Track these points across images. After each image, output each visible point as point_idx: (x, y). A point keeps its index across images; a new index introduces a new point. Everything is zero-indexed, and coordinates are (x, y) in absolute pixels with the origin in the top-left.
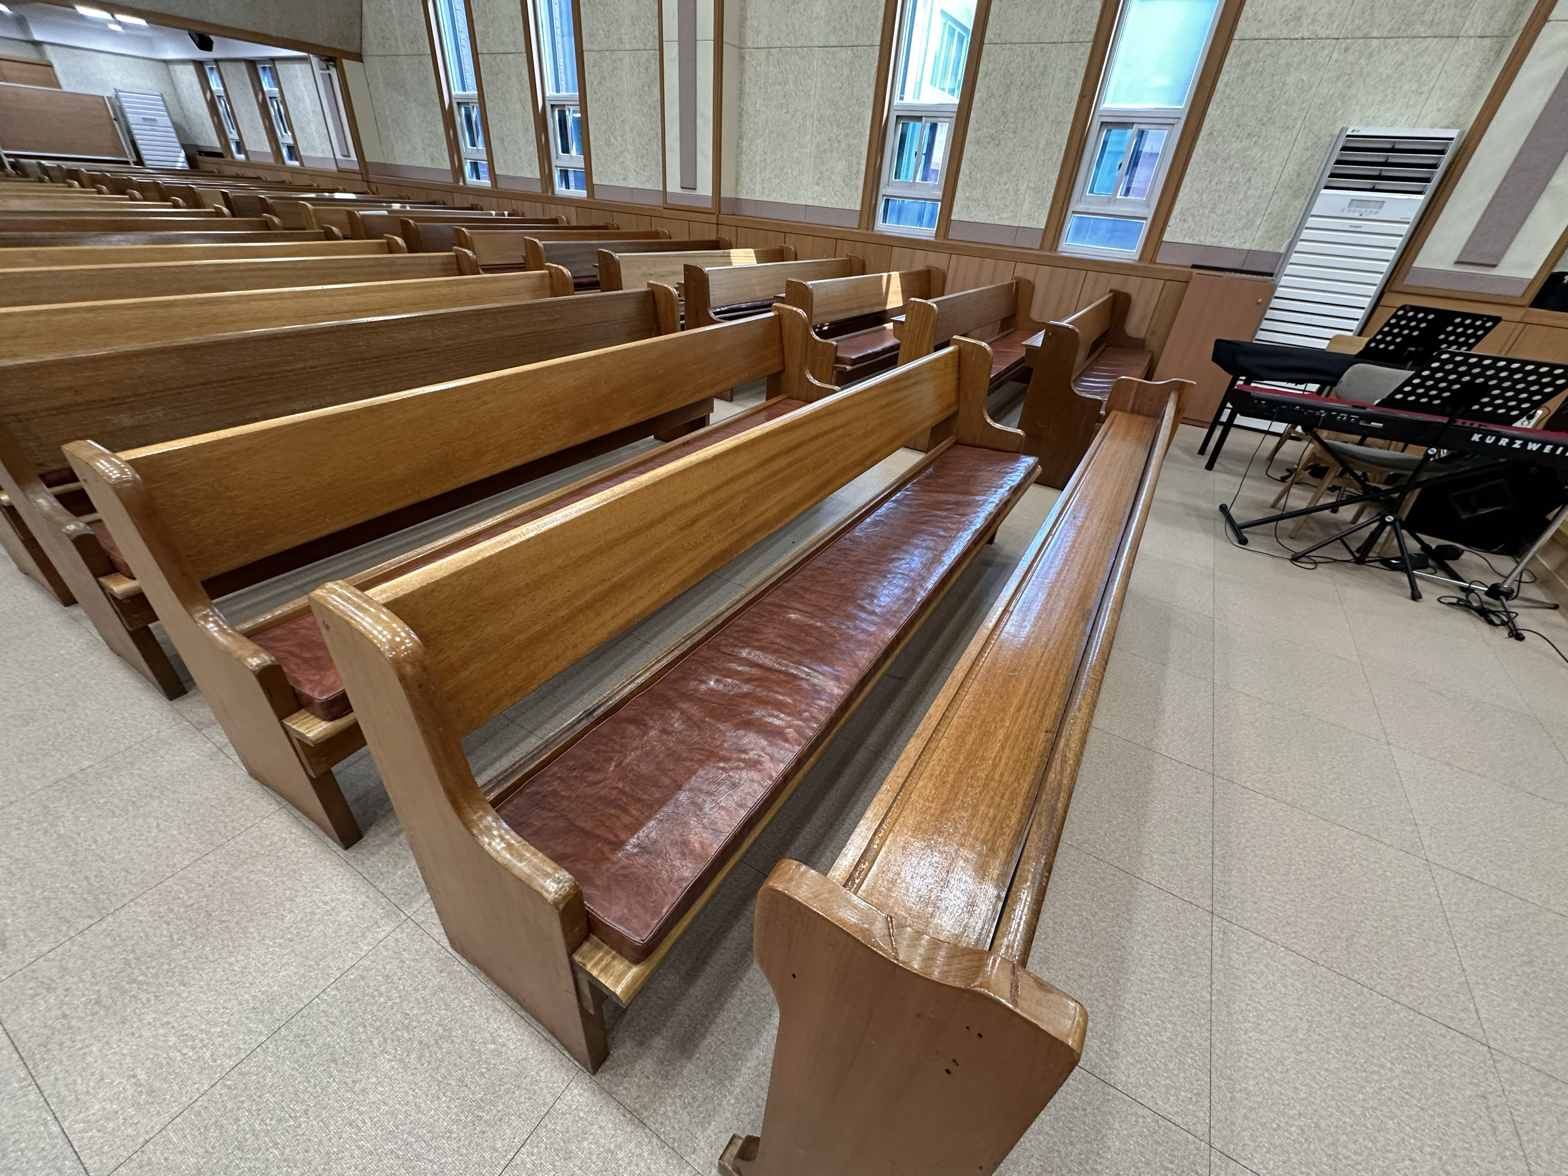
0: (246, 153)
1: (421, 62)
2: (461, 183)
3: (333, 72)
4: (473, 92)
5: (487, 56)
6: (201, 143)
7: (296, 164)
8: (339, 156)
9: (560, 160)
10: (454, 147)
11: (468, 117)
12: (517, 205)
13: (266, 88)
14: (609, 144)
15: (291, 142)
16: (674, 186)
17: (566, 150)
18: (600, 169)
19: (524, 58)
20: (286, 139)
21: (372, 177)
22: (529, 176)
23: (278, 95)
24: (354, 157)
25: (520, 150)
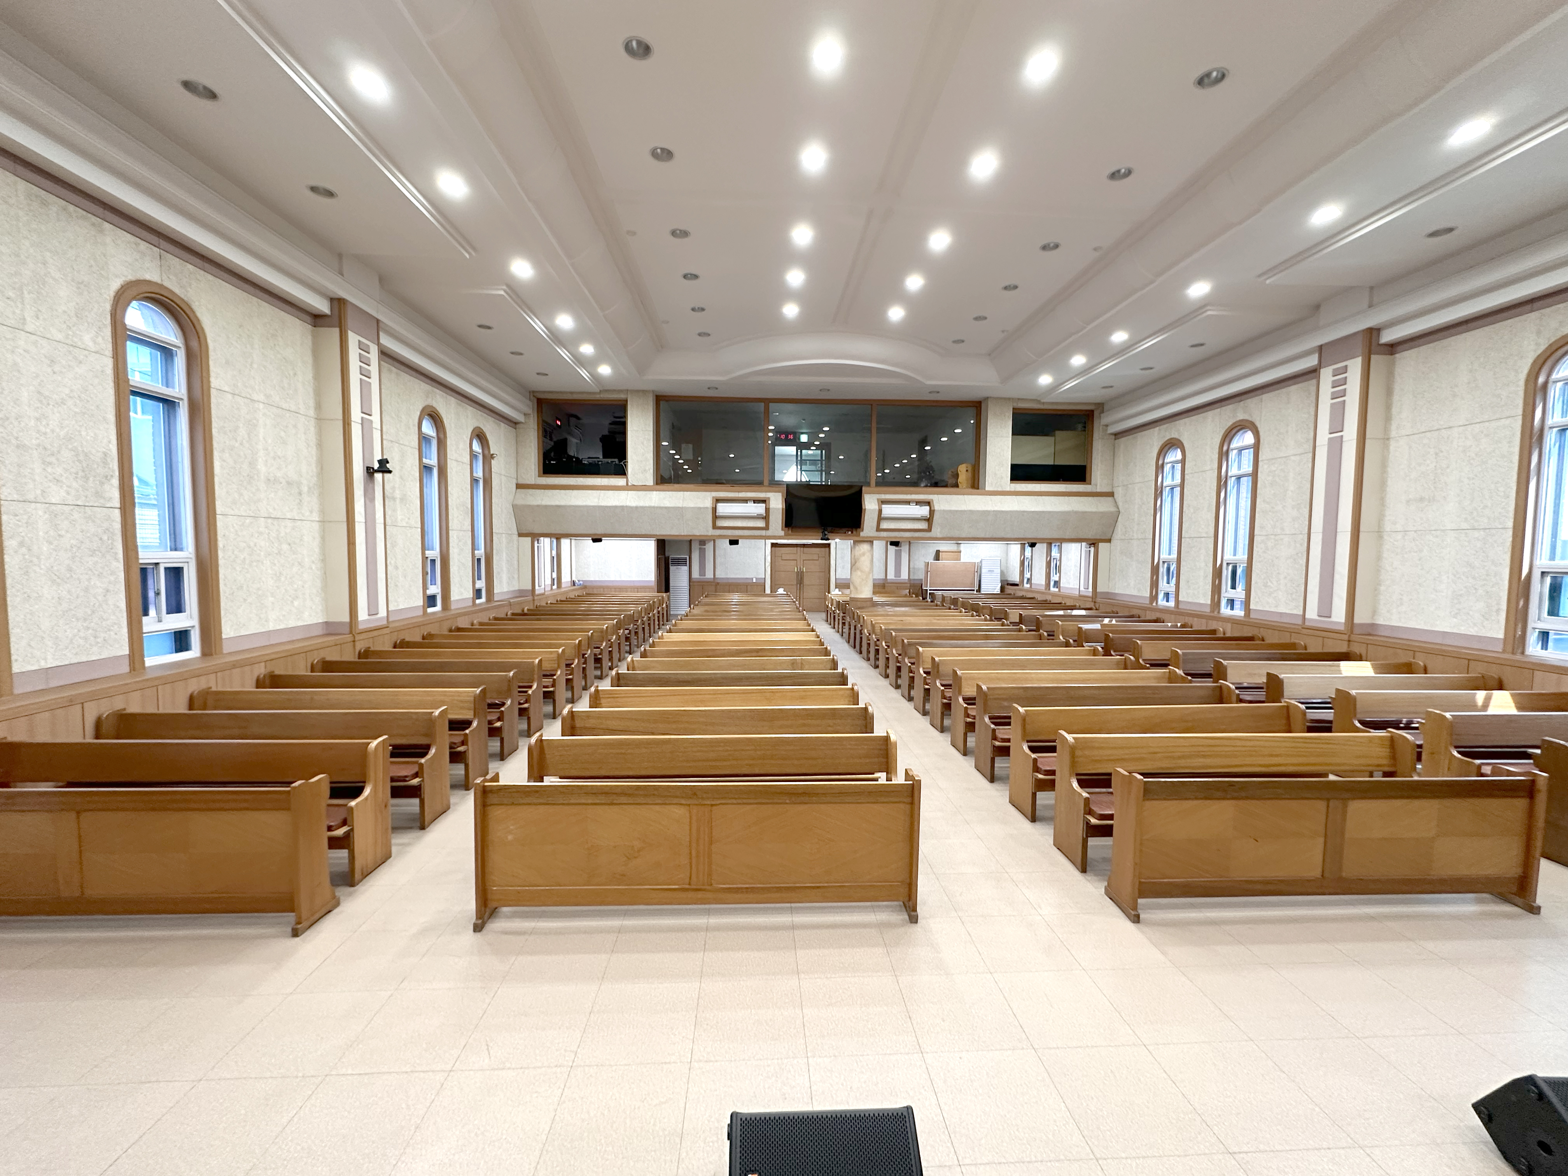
0: (1031, 584)
1: (1145, 543)
2: (1154, 604)
3: (1092, 549)
4: (1174, 556)
5: (1188, 539)
6: (1009, 579)
7: (1057, 590)
8: (1082, 589)
9: (1227, 593)
10: (1155, 584)
11: (1168, 569)
12: (1189, 620)
13: (1053, 554)
14: (1266, 586)
15: (1057, 579)
16: (1312, 614)
17: (1234, 587)
18: (1257, 600)
19: (1212, 540)
20: (1055, 577)
21: (1098, 600)
22: (1202, 602)
23: (1058, 559)
24: (1090, 589)
25: (1199, 588)
